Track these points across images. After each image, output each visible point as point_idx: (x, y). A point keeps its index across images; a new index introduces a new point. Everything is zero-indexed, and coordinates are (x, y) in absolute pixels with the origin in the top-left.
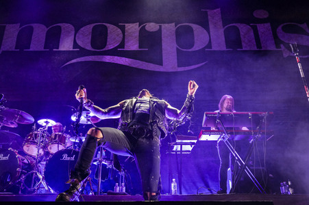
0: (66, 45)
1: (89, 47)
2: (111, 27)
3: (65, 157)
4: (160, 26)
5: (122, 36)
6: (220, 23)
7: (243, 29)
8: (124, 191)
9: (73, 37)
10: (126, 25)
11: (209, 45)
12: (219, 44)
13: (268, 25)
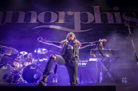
0: (34, 21)
1: (43, 22)
2: (52, 13)
3: (31, 68)
4: (74, 13)
5: (57, 17)
6: (99, 12)
7: (109, 14)
8: (57, 82)
9: (36, 17)
10: (59, 12)
11: (94, 21)
12: (98, 20)
13: (119, 13)
